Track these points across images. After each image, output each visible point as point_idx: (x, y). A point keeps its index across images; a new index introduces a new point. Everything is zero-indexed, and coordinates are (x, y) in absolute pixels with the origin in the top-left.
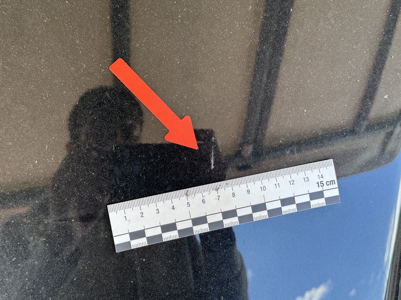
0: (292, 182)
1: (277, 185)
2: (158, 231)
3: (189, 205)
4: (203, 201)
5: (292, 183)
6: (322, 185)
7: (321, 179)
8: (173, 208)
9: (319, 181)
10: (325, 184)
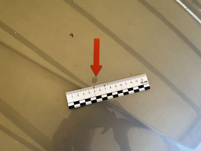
1: (126, 84)
2: (84, 101)
3: (95, 92)
4: (100, 90)
5: (131, 83)
7: (142, 81)
8: (89, 93)
9: (141, 81)
10: (144, 82)
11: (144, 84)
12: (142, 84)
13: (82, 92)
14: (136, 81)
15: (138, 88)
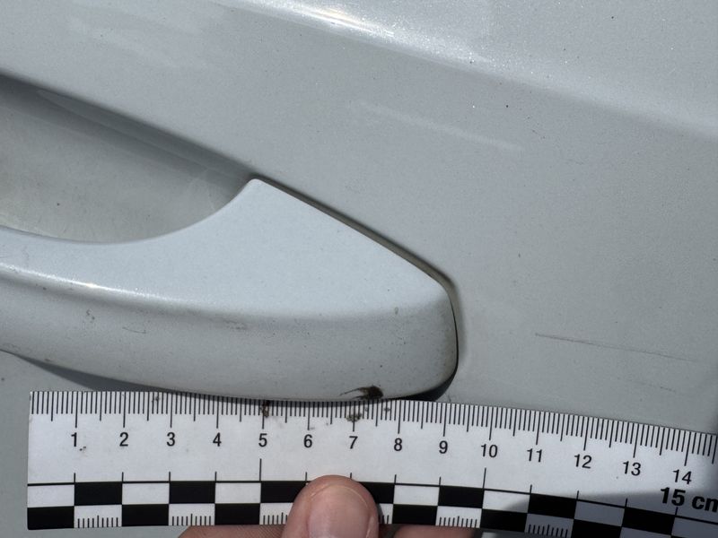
0: (585, 462)
1: (536, 456)
2: (160, 495)
3: (263, 442)
4: (308, 442)
5: (582, 462)
6: (678, 500)
7: (682, 485)
8: (217, 440)
9: (673, 487)
10: (688, 502)
11: (686, 510)
12: (669, 509)
13: (160, 421)
14: (631, 468)
15: (619, 523)
